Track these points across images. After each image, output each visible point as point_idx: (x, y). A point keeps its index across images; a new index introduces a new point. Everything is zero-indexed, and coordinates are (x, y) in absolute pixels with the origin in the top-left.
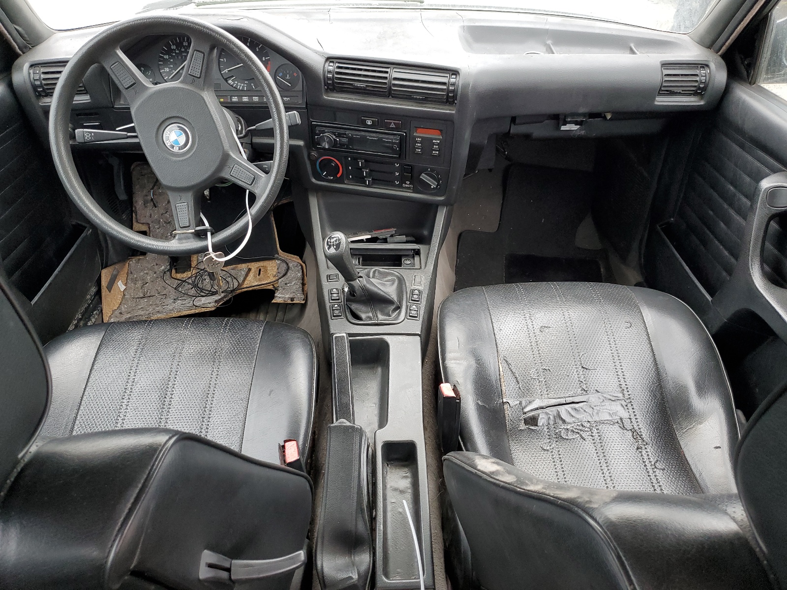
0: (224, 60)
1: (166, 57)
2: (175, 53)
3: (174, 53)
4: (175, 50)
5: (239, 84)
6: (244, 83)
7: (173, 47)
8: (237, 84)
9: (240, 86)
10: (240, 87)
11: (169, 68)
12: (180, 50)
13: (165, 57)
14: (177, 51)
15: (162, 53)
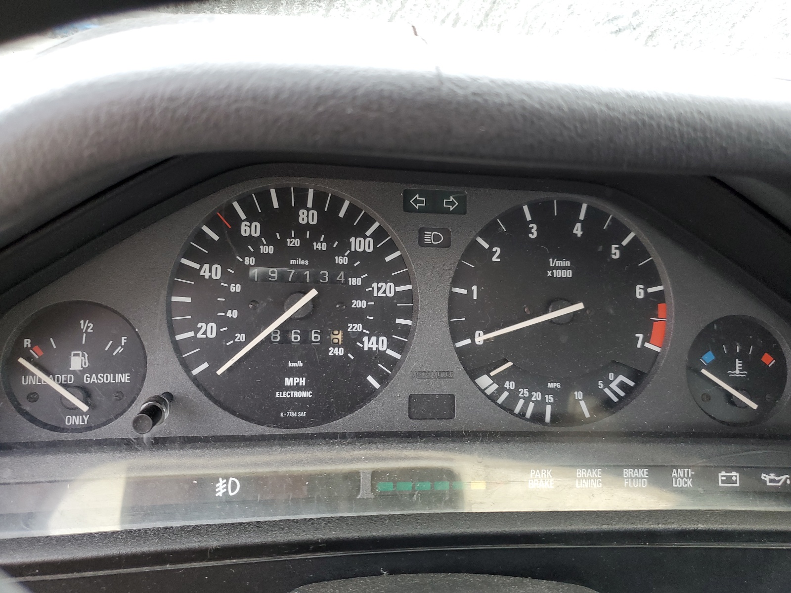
0: (470, 292)
1: (212, 272)
2: (257, 254)
3: (250, 255)
4: (256, 242)
5: (524, 392)
6: (545, 391)
7: (250, 229)
8: (514, 397)
9: (528, 400)
10: (526, 405)
11: (221, 322)
12: (280, 246)
13: (205, 272)
14: (267, 249)
15: (191, 254)
